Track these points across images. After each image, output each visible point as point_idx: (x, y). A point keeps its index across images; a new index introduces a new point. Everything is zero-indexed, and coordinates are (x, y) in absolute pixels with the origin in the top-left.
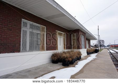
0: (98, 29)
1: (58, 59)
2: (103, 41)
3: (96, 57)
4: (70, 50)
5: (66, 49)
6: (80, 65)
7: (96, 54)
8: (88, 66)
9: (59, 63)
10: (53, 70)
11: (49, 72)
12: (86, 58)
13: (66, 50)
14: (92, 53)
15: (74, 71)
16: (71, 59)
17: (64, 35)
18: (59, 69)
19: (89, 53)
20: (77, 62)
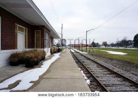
0: (62, 28)
1: (20, 60)
2: (65, 40)
3: (60, 57)
4: (32, 49)
5: (28, 48)
6: (46, 65)
7: (59, 53)
8: (53, 65)
9: (21, 65)
10: (15, 73)
11: (10, 76)
12: (50, 58)
13: (28, 50)
14: (55, 52)
15: (41, 71)
16: (36, 59)
17: (26, 30)
18: (22, 72)
19: (53, 53)
20: (42, 63)
